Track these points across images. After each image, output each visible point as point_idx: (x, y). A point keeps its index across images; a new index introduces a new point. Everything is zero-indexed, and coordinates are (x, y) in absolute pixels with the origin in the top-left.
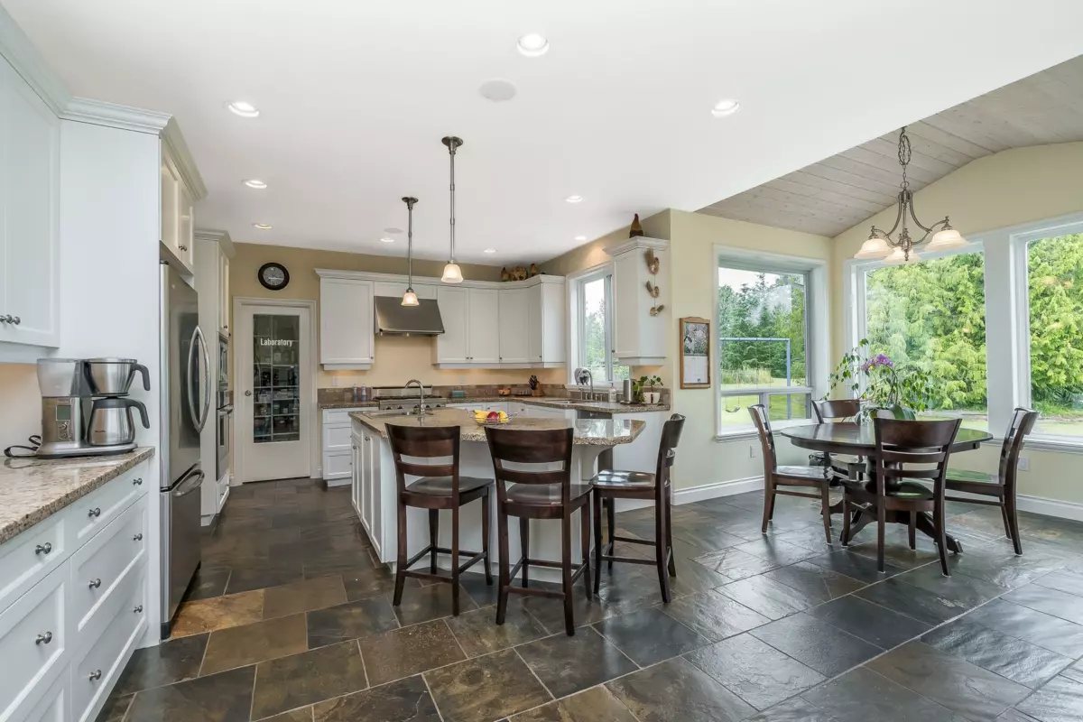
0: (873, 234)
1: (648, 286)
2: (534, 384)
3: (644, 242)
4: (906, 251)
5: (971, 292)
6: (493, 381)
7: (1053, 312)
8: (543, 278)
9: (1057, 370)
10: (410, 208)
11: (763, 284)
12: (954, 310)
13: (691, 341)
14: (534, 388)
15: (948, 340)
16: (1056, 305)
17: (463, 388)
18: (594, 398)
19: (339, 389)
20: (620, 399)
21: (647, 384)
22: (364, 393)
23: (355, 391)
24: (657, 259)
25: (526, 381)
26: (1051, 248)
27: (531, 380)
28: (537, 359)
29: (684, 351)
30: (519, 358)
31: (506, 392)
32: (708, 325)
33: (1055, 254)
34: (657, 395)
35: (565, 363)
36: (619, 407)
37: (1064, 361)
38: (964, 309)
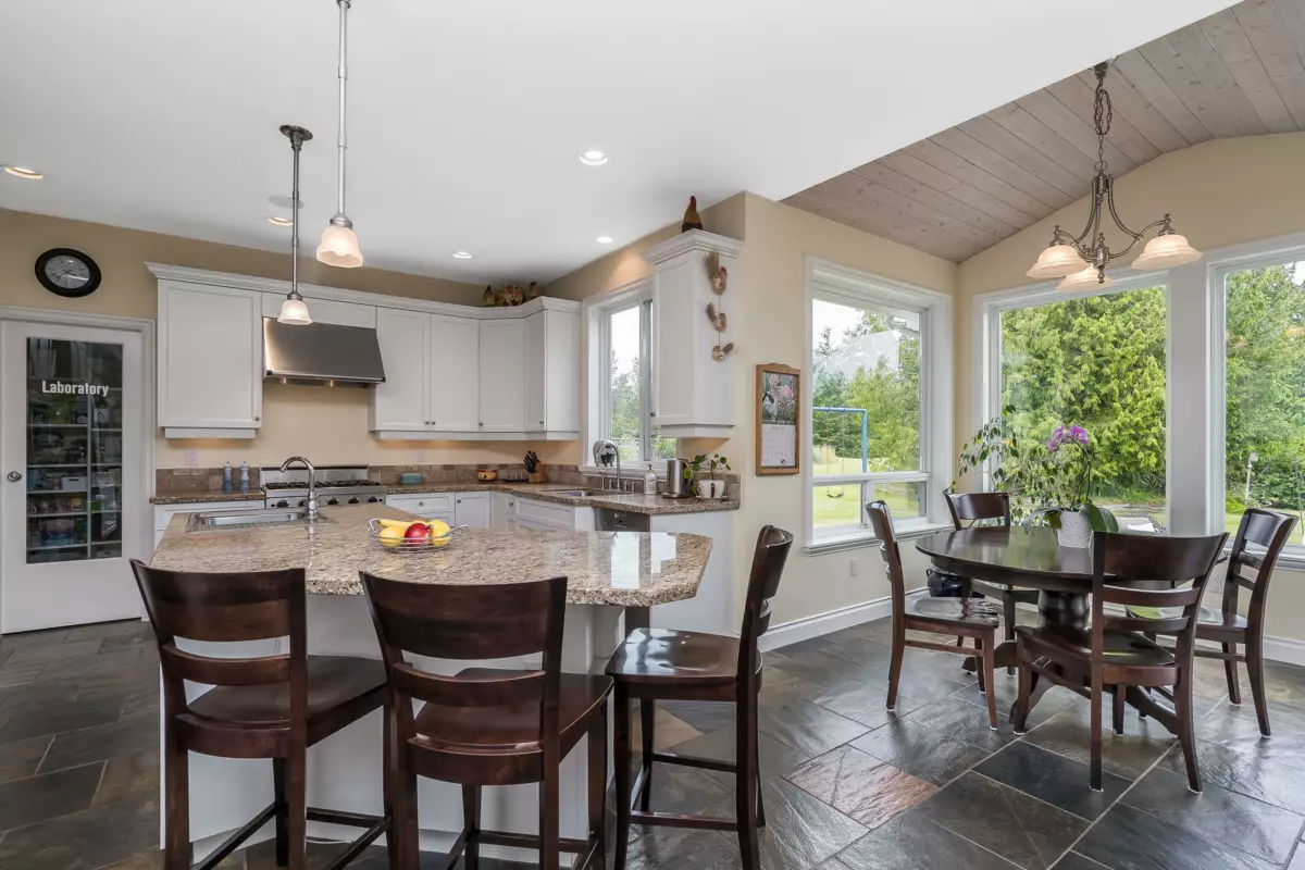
0: (1057, 238)
1: (710, 311)
2: (532, 463)
3: (705, 240)
4: (1101, 268)
5: (1061, 360)
6: (470, 458)
7: (1146, 386)
8: (546, 301)
9: (1148, 452)
10: (296, 148)
11: (827, 344)
12: (1042, 380)
13: (772, 401)
14: (531, 470)
15: (1037, 416)
16: (1149, 378)
17: (420, 469)
18: (621, 488)
19: (198, 470)
20: (663, 490)
21: (705, 467)
22: (245, 477)
23: (228, 475)
24: (724, 270)
25: (517, 460)
26: (1144, 313)
27: (527, 458)
28: (535, 426)
29: (764, 417)
30: (508, 423)
31: (490, 476)
32: (797, 376)
33: (1149, 319)
34: (720, 485)
35: (581, 431)
36: (663, 504)
37: (1155, 441)
38: (1053, 380)
